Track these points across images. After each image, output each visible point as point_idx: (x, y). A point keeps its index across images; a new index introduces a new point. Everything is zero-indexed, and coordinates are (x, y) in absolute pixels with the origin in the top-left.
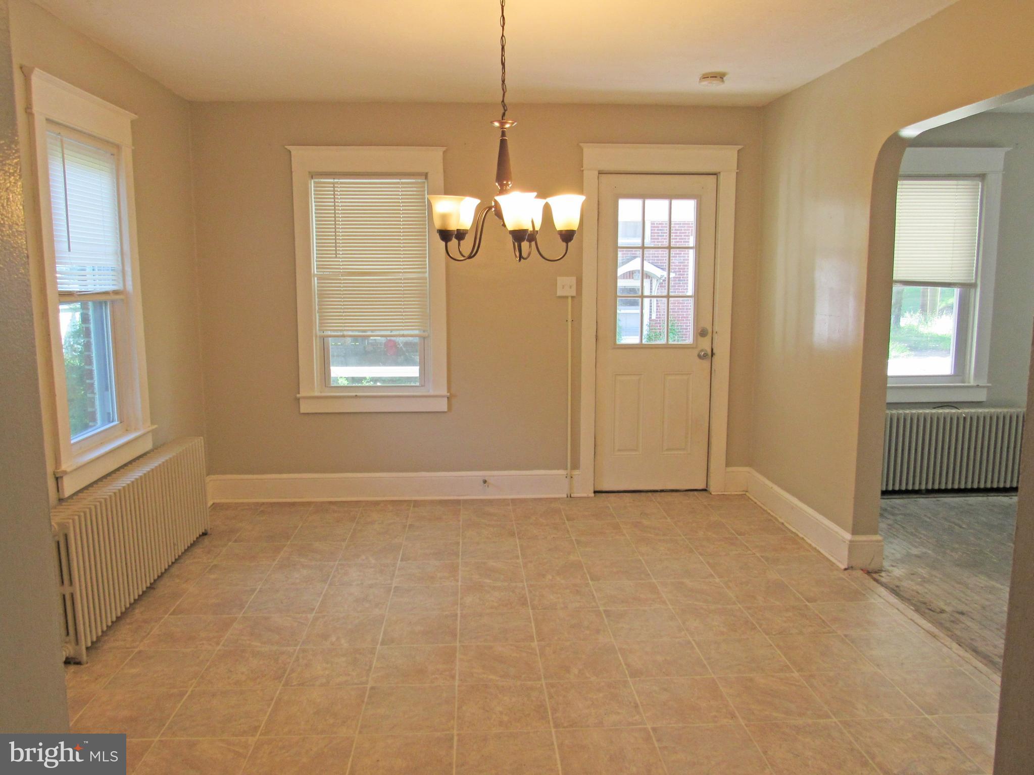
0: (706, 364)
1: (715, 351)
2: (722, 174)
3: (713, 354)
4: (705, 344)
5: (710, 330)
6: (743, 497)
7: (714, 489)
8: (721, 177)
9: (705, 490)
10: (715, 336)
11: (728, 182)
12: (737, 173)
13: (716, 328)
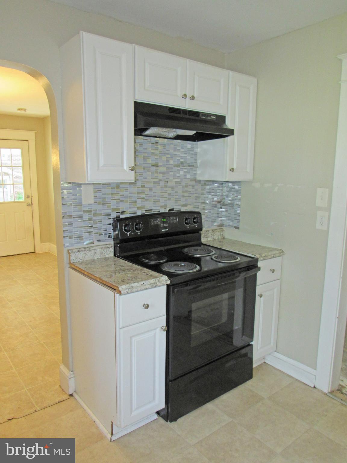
0: (30, 208)
1: (33, 203)
2: (30, 140)
3: (32, 204)
4: (29, 201)
5: (30, 196)
6: (48, 253)
7: (37, 252)
8: (30, 142)
9: (34, 252)
10: (32, 197)
11: (32, 144)
12: (35, 141)
13: (32, 195)
